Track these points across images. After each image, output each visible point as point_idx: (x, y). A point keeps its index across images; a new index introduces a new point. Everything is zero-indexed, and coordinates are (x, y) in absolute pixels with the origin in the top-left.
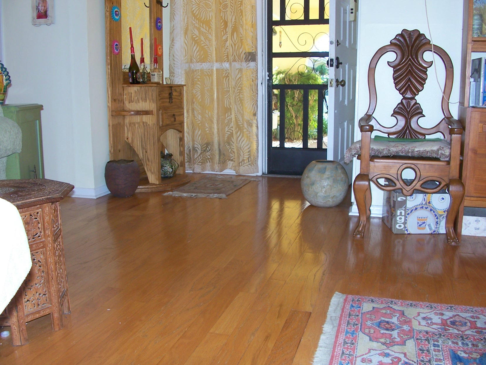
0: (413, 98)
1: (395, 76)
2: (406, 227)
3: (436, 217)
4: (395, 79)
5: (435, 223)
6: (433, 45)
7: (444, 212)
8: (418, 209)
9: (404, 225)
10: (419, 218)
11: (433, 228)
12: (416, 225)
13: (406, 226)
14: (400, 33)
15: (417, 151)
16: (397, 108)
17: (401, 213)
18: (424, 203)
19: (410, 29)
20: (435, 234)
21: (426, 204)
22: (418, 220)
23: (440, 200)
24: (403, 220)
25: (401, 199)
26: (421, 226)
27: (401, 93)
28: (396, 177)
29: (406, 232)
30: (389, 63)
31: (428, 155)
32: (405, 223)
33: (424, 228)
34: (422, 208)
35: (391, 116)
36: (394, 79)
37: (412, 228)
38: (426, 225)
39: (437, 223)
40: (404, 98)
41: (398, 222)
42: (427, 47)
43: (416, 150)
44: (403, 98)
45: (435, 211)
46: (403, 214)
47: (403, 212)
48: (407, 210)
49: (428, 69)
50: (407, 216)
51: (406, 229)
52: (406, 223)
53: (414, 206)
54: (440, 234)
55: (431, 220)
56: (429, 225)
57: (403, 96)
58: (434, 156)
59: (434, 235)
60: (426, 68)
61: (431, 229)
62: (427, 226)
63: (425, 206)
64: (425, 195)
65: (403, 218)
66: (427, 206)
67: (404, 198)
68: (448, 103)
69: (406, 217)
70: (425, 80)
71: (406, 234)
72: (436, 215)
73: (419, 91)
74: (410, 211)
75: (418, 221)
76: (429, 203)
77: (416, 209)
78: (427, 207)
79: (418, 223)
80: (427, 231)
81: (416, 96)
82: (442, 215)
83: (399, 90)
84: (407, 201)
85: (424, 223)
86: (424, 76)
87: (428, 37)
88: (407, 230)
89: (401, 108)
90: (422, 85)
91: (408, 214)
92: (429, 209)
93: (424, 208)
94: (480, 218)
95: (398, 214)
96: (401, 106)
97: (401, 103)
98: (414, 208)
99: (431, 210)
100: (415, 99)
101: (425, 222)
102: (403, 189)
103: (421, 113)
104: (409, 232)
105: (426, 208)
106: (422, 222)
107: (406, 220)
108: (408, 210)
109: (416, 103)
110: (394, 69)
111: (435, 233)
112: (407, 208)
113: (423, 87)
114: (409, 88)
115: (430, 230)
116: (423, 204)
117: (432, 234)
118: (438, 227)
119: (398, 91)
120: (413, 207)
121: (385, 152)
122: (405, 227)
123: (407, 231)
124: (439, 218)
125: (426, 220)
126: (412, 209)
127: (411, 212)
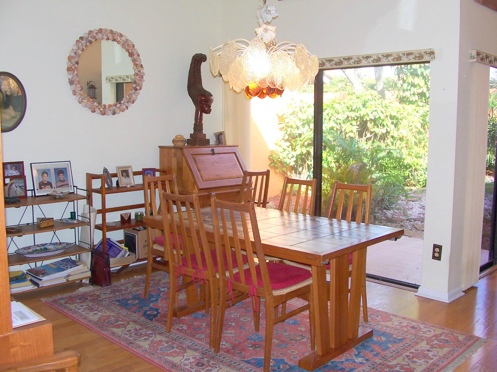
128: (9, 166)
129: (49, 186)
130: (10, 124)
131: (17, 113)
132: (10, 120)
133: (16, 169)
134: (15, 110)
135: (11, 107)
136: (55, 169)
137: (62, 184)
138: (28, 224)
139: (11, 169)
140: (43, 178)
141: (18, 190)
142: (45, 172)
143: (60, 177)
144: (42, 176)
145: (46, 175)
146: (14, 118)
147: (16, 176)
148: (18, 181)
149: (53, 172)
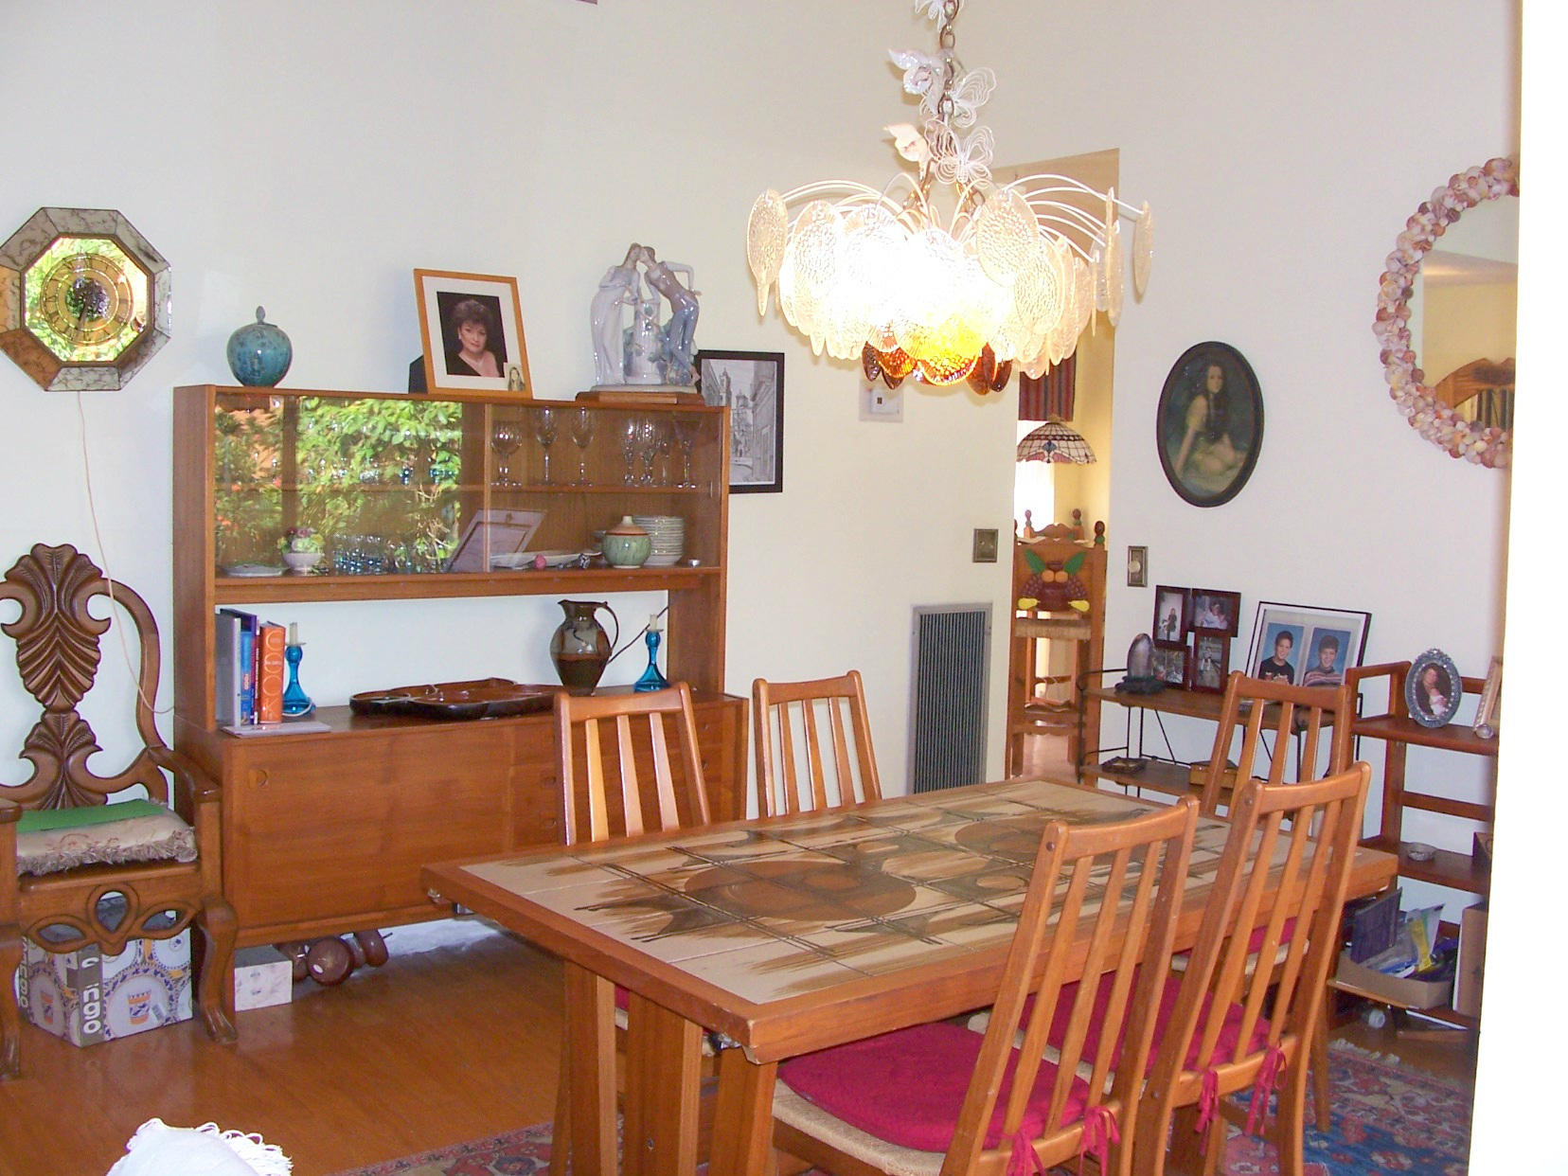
0: (71, 709)
1: (21, 658)
2: (105, 1026)
3: (168, 986)
4: (22, 665)
5: (166, 1000)
6: (112, 581)
7: (184, 969)
8: (128, 978)
9: (102, 1022)
10: (133, 999)
11: (165, 1013)
12: (127, 1016)
13: (105, 1022)
14: (29, 553)
15: (125, 850)
16: (34, 737)
17: (91, 995)
18: (139, 960)
19: (53, 542)
20: (169, 1025)
21: (144, 962)
22: (131, 1003)
23: (172, 947)
24: (97, 1012)
25: (89, 963)
26: (139, 1014)
27: (40, 697)
28: (83, 916)
29: (107, 1038)
30: (6, 628)
31: (152, 855)
32: (102, 1017)
33: (145, 1018)
34: (137, 972)
35: (21, 756)
36: (20, 667)
37: (121, 1025)
38: (148, 1010)
39: (171, 998)
40: (49, 709)
41: (87, 1018)
42: (97, 585)
43: (123, 846)
44: (44, 709)
45: (164, 972)
46: (96, 996)
47: (96, 991)
48: (104, 986)
49: (100, 636)
50: (105, 998)
51: (106, 1029)
52: (105, 1016)
53: (120, 973)
54: (181, 1022)
55: (158, 998)
56: (156, 1008)
57: (45, 706)
58: (165, 855)
59: (170, 1027)
60: (96, 635)
61: (159, 1016)
62: (151, 1012)
63: (142, 968)
64: (140, 943)
65: (97, 1005)
66: (147, 966)
67: (96, 960)
68: (153, 713)
69: (103, 1002)
70: (96, 663)
71: (106, 1042)
72: (167, 983)
73: (83, 690)
74: (111, 985)
75: (133, 1006)
76: (151, 957)
77: (124, 977)
78: (146, 968)
79: (131, 1009)
80: (153, 1022)
81: (78, 703)
82: (180, 979)
83: (35, 692)
84: (104, 964)
85: (144, 1006)
86: (94, 655)
87: (97, 561)
88: (108, 1032)
89: (45, 736)
90: (90, 675)
91: (108, 994)
92: (152, 971)
93: (141, 973)
94: (260, 968)
95: (86, 998)
96: (43, 729)
97: (44, 722)
98: (120, 977)
99: (156, 973)
100: (76, 712)
101: (147, 1002)
102: (102, 942)
103: (94, 740)
104: (112, 1036)
105: (146, 971)
106: (139, 1005)
107: (103, 1009)
108: (106, 984)
109: (79, 720)
110: (17, 642)
111: (169, 1022)
112: (105, 982)
113: (93, 681)
114: (59, 685)
115: (158, 1019)
116: (139, 962)
117: (162, 1027)
118: (174, 1007)
119: (33, 696)
120: (117, 976)
121: (50, 863)
122: (103, 1026)
123: (110, 1035)
124: (174, 986)
125: (148, 997)
126: (114, 981)
127: (114, 988)
128: (1207, 599)
129: (1286, 676)
130: (1220, 486)
131: (1239, 456)
132: (1222, 474)
133: (1221, 612)
134: (1235, 447)
135: (1226, 439)
136: (1317, 631)
137: (1323, 678)
138: (1157, 758)
139: (1211, 611)
140: (1276, 650)
141: (1208, 669)
142: (1286, 634)
143: (1324, 656)
144: (1277, 643)
145: (1286, 642)
146: (1230, 468)
147: (1216, 629)
148: (1212, 645)
149: (1308, 637)
